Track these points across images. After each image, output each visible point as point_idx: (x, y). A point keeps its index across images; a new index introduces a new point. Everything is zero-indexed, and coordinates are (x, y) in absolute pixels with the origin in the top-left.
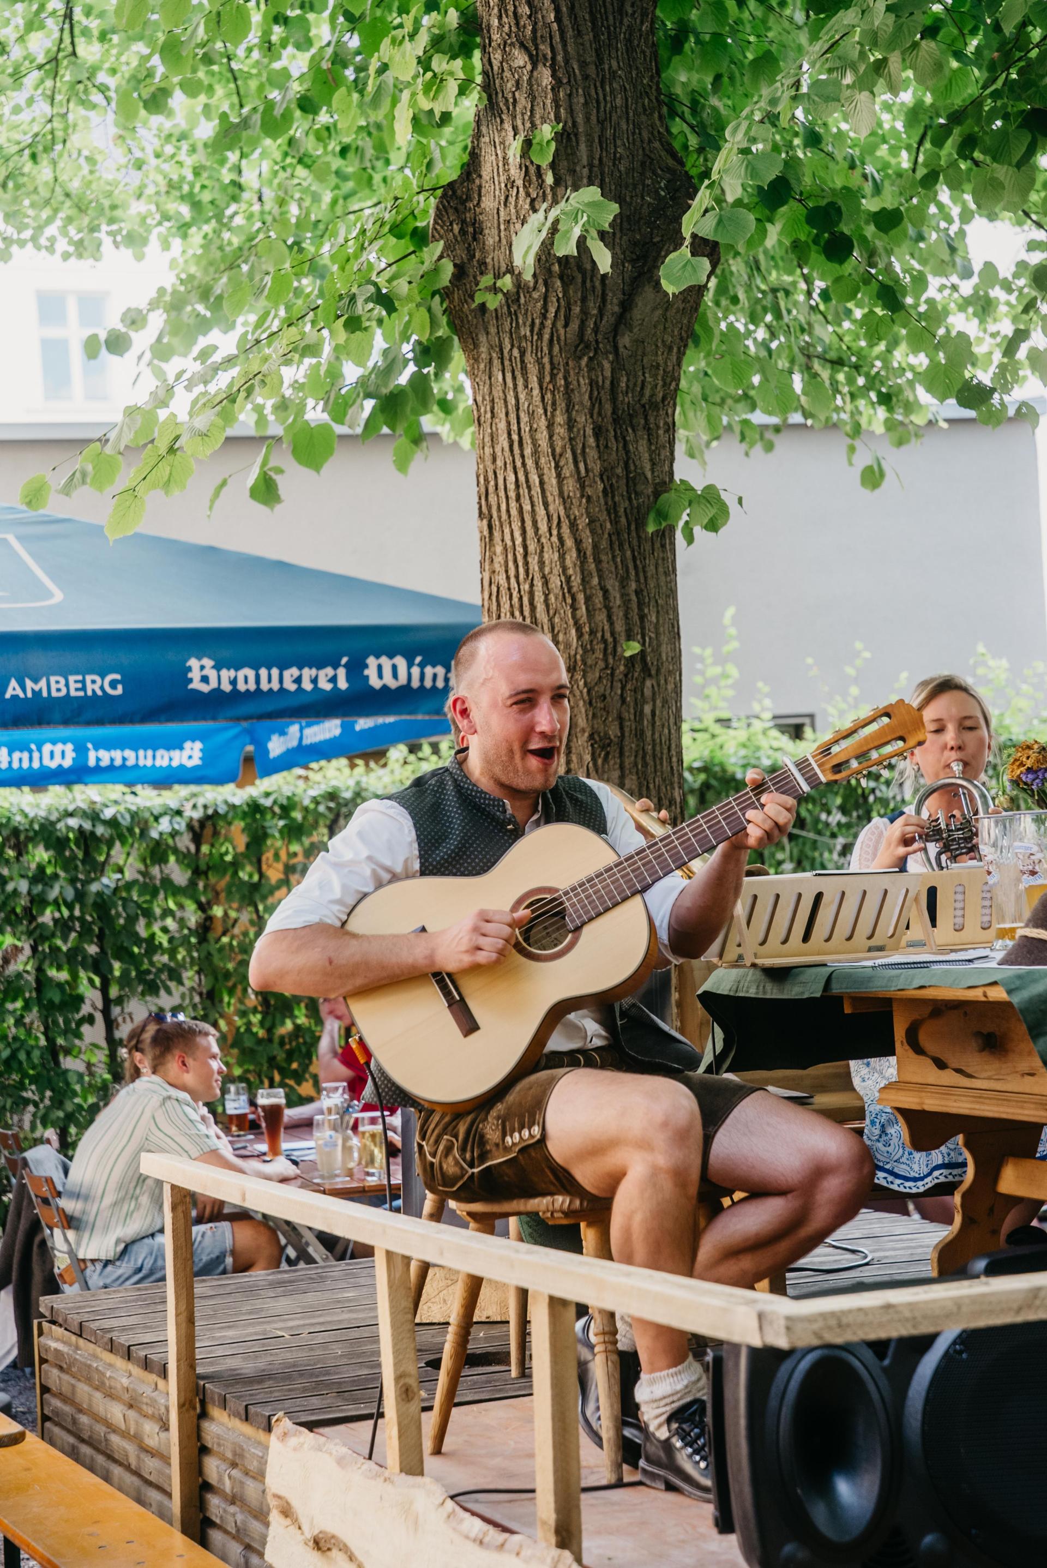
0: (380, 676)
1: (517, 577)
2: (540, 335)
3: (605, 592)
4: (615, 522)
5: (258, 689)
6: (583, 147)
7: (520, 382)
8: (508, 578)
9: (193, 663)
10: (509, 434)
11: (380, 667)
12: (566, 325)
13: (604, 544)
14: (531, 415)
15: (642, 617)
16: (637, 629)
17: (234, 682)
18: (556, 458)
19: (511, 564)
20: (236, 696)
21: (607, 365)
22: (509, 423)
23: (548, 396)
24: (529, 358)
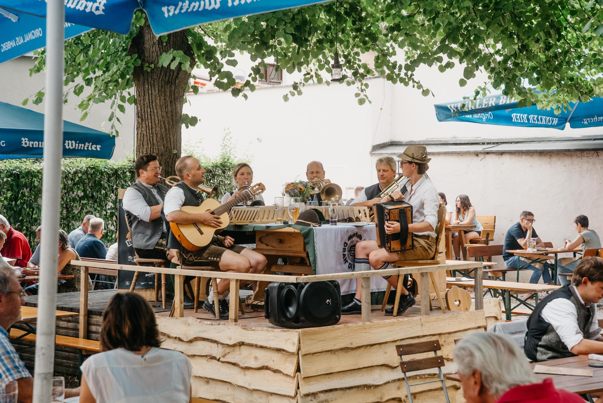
0: (68, 146)
1: (149, 133)
2: (159, 79)
3: (170, 138)
4: (173, 123)
5: (38, 147)
6: (172, 38)
7: (153, 89)
8: (146, 133)
9: (23, 139)
10: (149, 100)
11: (68, 143)
12: (165, 77)
13: (170, 127)
14: (155, 96)
15: (176, 144)
16: (175, 147)
17: (33, 145)
18: (161, 107)
19: (148, 130)
20: (33, 148)
21: (173, 87)
22: (149, 97)
23: (160, 93)
24: (156, 83)
